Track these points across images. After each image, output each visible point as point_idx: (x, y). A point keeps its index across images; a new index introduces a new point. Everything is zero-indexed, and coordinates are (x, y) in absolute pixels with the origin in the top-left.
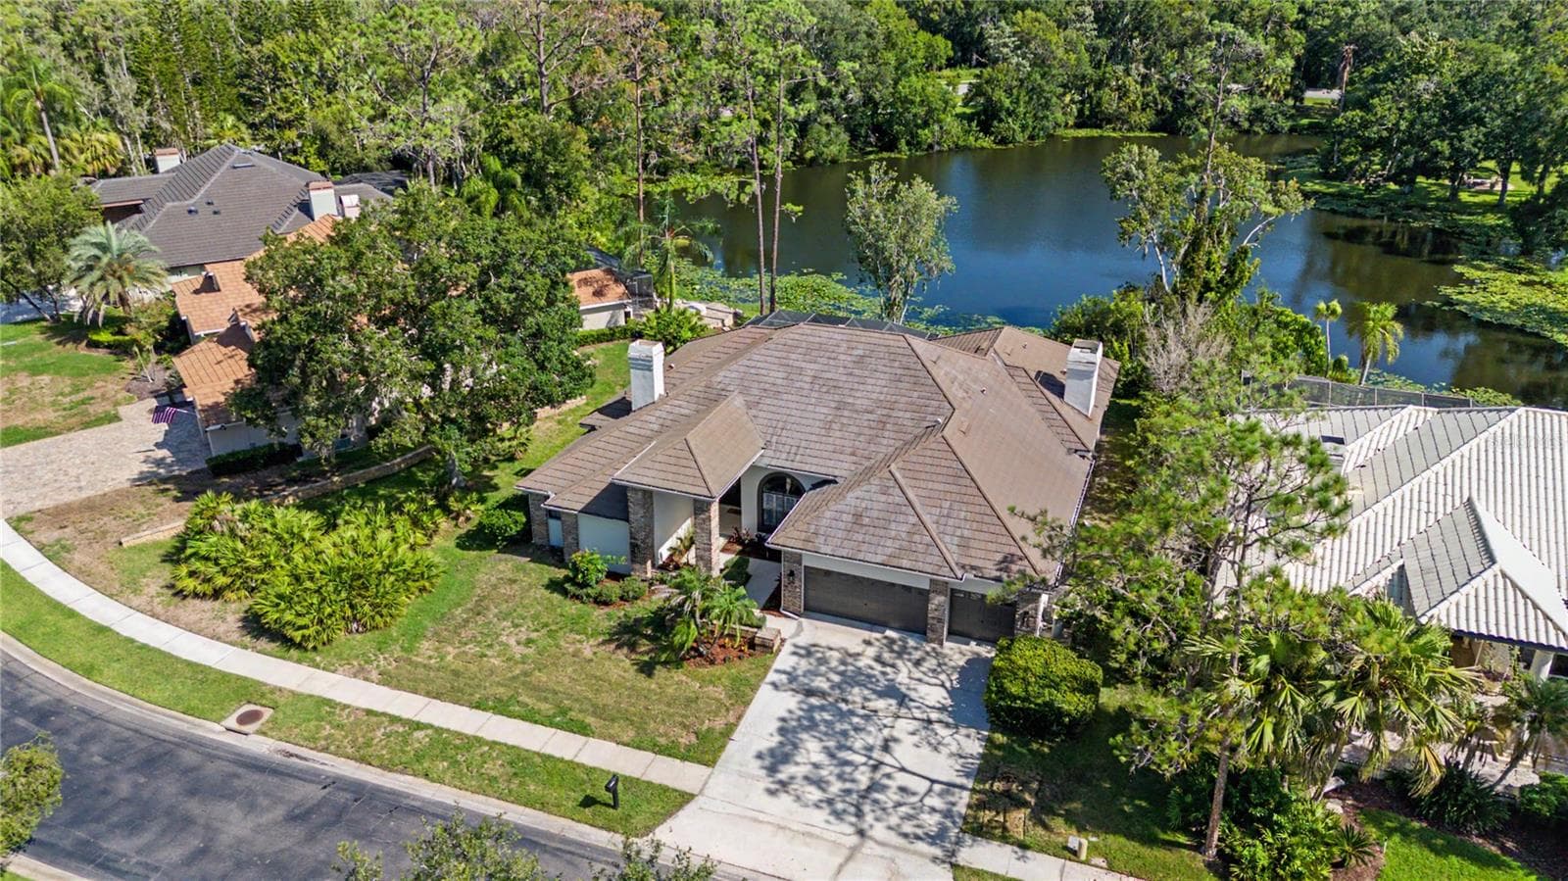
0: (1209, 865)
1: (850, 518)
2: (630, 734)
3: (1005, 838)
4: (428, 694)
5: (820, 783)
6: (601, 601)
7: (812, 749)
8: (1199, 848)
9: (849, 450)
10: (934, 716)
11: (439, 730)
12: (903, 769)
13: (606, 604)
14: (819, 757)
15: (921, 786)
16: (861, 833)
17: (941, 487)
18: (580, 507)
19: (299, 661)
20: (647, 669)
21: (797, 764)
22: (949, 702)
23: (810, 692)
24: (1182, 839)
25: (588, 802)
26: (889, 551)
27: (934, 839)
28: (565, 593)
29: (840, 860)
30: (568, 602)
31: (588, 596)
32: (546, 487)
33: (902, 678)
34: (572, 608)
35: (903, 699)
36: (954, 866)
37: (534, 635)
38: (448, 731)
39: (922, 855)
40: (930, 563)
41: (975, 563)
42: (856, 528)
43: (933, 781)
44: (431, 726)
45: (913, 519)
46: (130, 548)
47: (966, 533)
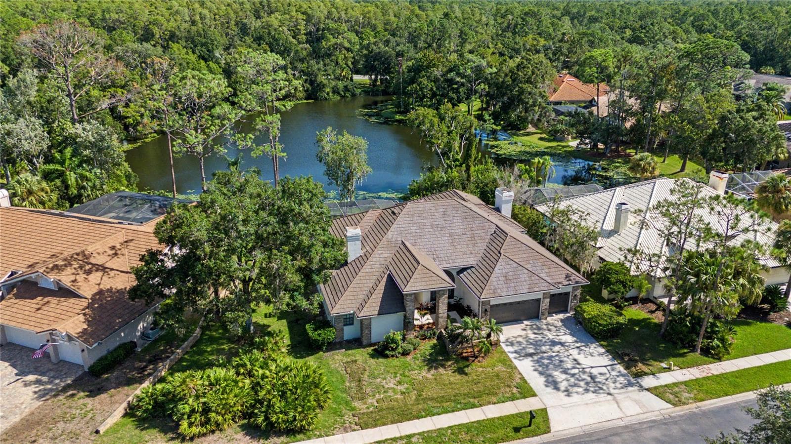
0: (701, 354)
1: (503, 279)
2: (494, 399)
3: (646, 374)
4: (392, 423)
5: (575, 385)
6: (405, 353)
7: (559, 376)
8: (693, 351)
9: (469, 252)
10: (578, 345)
11: (419, 434)
12: (592, 367)
13: (408, 354)
14: (564, 376)
15: (604, 370)
16: (609, 394)
17: (524, 256)
18: (377, 313)
19: (309, 438)
20: (461, 371)
21: (561, 382)
22: (575, 339)
23: (531, 355)
24: (686, 351)
25: (517, 430)
26: (527, 287)
27: (630, 384)
28: (386, 356)
29: (616, 405)
30: (390, 360)
31: (399, 353)
32: (348, 310)
33: (550, 336)
34: (395, 362)
35: (562, 344)
36: (647, 390)
37: (397, 379)
38: (424, 432)
39: (634, 391)
40: (544, 287)
41: (559, 281)
42: (508, 282)
43: (605, 366)
44: (415, 434)
45: (526, 271)
46: (107, 432)
47: (547, 271)
